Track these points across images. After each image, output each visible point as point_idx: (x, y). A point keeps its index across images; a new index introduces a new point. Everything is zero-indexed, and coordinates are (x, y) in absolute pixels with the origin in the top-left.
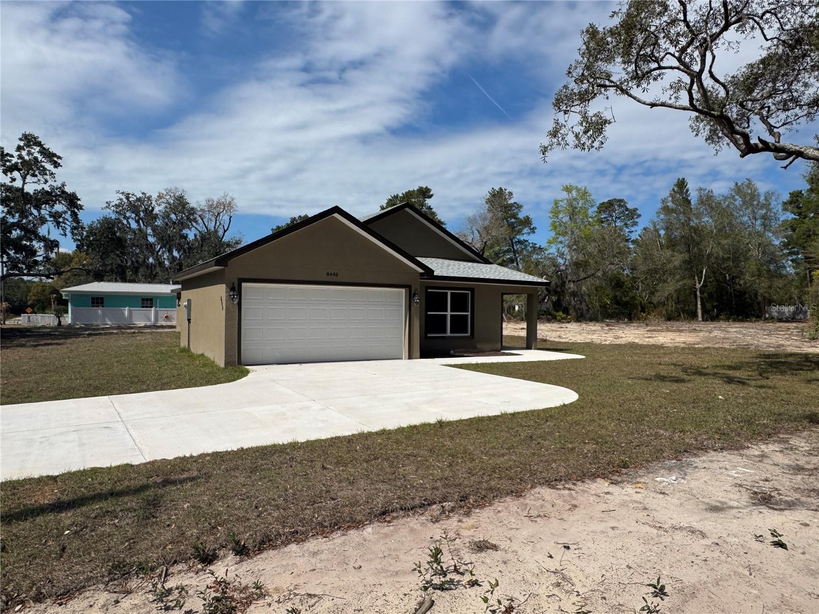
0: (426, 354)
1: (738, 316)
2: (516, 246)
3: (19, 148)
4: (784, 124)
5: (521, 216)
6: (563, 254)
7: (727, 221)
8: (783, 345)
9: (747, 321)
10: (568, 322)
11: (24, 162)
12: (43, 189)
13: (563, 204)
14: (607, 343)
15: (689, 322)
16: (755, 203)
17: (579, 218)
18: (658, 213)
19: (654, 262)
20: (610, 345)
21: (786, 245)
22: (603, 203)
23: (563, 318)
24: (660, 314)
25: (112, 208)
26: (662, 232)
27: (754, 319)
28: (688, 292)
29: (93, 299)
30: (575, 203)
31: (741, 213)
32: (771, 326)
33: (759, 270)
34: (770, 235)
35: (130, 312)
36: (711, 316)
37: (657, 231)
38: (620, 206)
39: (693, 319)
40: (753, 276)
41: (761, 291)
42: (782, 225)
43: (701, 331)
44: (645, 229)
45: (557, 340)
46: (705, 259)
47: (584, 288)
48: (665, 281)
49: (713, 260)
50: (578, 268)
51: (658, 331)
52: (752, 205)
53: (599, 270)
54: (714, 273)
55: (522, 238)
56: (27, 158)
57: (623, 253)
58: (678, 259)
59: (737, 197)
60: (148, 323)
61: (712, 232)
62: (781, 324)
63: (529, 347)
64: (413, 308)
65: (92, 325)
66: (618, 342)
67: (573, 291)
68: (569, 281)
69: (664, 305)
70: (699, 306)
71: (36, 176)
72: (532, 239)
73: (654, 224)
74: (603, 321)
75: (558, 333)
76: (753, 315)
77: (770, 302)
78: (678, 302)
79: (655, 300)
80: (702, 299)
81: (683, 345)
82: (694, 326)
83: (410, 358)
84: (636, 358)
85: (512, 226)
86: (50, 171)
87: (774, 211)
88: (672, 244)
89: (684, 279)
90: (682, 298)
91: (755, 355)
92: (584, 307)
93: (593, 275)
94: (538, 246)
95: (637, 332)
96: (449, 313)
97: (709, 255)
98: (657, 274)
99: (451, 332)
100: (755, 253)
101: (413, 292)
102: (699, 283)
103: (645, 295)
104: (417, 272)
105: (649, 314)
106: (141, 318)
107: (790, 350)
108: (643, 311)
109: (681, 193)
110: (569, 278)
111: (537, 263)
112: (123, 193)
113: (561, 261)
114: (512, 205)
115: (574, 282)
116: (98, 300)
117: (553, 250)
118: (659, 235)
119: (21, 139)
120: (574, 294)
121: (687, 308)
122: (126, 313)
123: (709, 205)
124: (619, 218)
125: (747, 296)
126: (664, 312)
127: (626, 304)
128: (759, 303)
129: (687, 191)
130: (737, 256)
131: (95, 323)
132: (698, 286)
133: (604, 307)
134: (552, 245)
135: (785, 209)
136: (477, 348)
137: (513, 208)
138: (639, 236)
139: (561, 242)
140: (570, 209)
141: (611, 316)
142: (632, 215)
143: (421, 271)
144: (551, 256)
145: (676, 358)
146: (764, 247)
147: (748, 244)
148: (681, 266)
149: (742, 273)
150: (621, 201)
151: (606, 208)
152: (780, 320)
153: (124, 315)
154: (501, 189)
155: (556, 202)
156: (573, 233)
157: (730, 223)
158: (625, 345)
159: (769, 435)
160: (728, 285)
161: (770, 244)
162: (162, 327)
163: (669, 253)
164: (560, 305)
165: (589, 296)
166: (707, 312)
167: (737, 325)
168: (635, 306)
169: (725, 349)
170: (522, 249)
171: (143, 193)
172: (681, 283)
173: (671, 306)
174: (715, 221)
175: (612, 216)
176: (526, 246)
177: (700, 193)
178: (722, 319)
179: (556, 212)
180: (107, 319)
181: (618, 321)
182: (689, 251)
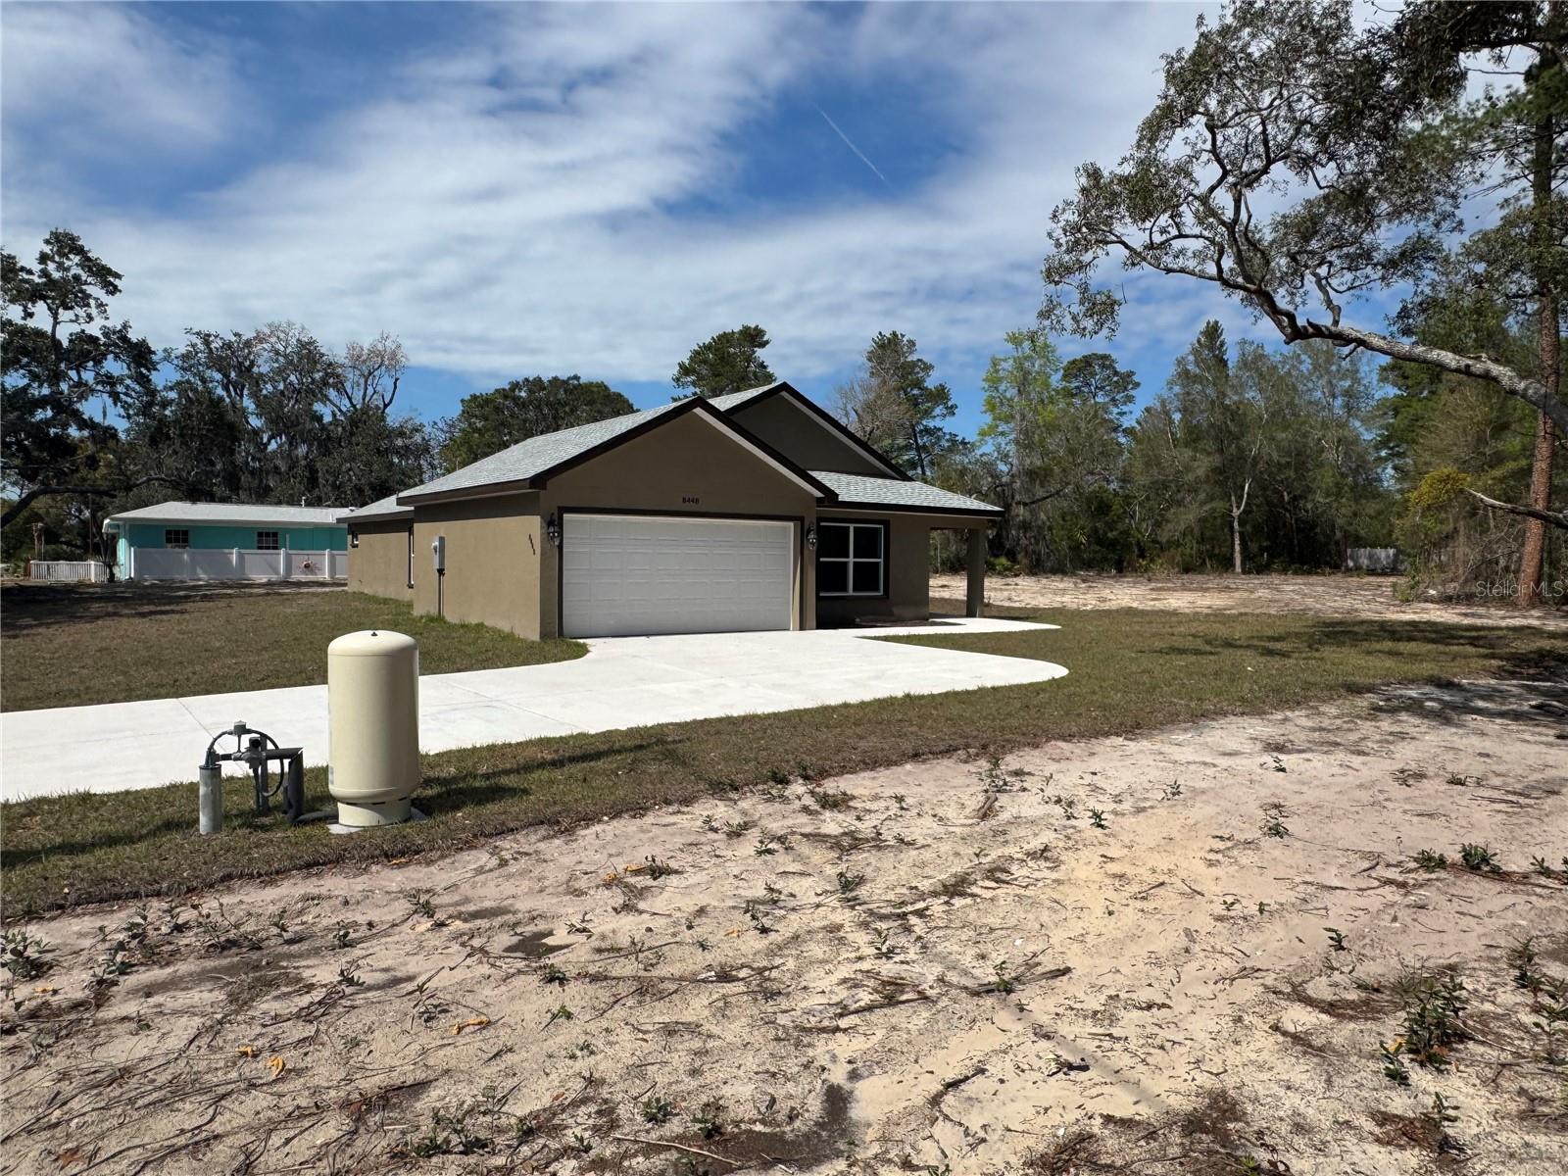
0: (824, 623)
1: (1303, 564)
2: (922, 437)
3: (44, 258)
4: (1349, 289)
5: (931, 383)
6: (1007, 456)
7: (1286, 399)
8: (1356, 610)
9: (1317, 574)
10: (1016, 576)
11: (51, 283)
12: (83, 331)
13: (1008, 365)
14: (1089, 608)
15: (1220, 575)
16: (1334, 368)
17: (1034, 391)
18: (1171, 384)
19: (1163, 468)
20: (1092, 611)
21: (1384, 443)
22: (1074, 362)
23: (1007, 569)
24: (1172, 562)
25: (175, 362)
26: (1177, 417)
27: (1328, 570)
28: (1219, 521)
29: (168, 532)
30: (1027, 364)
31: (1310, 385)
32: (1354, 581)
33: (1337, 484)
34: (1358, 424)
35: (241, 557)
36: (1256, 565)
37: (1167, 413)
38: (1103, 367)
39: (1226, 571)
40: (1328, 495)
41: (1340, 521)
42: (1378, 408)
43: (1237, 589)
44: (1148, 410)
45: (1006, 604)
46: (1249, 466)
47: (1043, 516)
48: (1180, 503)
49: (1261, 466)
50: (1032, 481)
51: (1169, 589)
52: (1328, 372)
53: (1067, 484)
54: (1265, 489)
55: (931, 424)
56: (56, 275)
57: (1109, 452)
58: (1203, 465)
59: (1303, 357)
60: (274, 578)
61: (1261, 419)
62: (1371, 579)
63: (971, 614)
64: (806, 552)
65: (173, 581)
66: (1106, 606)
67: (1024, 522)
68: (1019, 503)
69: (1179, 545)
70: (1237, 548)
71: (72, 308)
72: (948, 425)
73: (1163, 403)
74: (1074, 574)
75: (1006, 593)
76: (1328, 564)
77: (1359, 542)
78: (1202, 540)
79: (1164, 537)
80: (1242, 534)
81: (1206, 611)
82: (1228, 580)
83: (802, 628)
84: (1137, 628)
85: (915, 402)
86: (97, 299)
87: (1365, 382)
88: (1193, 437)
89: (1212, 499)
90: (1208, 533)
91: (1310, 623)
92: (1042, 549)
93: (1058, 493)
94: (959, 438)
95: (1134, 591)
96: (851, 560)
97: (1254, 458)
98: (1167, 491)
99: (855, 590)
100: (1330, 456)
101: (806, 527)
102: (1238, 508)
103: (1146, 528)
104: (811, 495)
105: (1152, 560)
106: (261, 568)
107: (1366, 615)
108: (1142, 556)
109: (1211, 348)
110: (1017, 497)
111: (963, 472)
112: (198, 334)
113: (1003, 467)
114: (914, 364)
115: (1025, 504)
116: (179, 534)
117: (988, 448)
118: (1171, 422)
119: (47, 242)
120: (1025, 526)
121: (1217, 551)
122: (234, 558)
123: (1257, 369)
124: (1102, 388)
125: (1318, 530)
126: (1178, 558)
127: (1112, 545)
128: (1337, 543)
129: (1222, 344)
130: (1301, 458)
131: (178, 577)
132: (1236, 512)
133: (1076, 548)
134: (987, 438)
135: (1383, 379)
136: (892, 614)
137: (917, 369)
138: (1138, 422)
139: (1002, 434)
140: (1019, 375)
141: (1088, 565)
142: (1125, 382)
143: (819, 494)
144: (985, 459)
145: (1196, 627)
146: (1347, 443)
147: (1320, 440)
148: (1208, 477)
149: (1309, 490)
150: (1105, 357)
151: (1079, 370)
152: (1372, 572)
153: (231, 562)
154: (894, 334)
155: (995, 363)
156: (1023, 417)
157: (1291, 404)
158: (1117, 611)
159: (1298, 703)
160: (1286, 510)
161: (1356, 440)
162: (299, 584)
163: (1188, 453)
164: (1001, 546)
165: (1050, 529)
166: (1251, 559)
167: (1300, 580)
168: (1127, 547)
169: (1270, 616)
170: (933, 445)
171: (235, 335)
172: (1207, 507)
173: (1191, 547)
174: (1268, 399)
175: (1089, 385)
176: (939, 439)
177: (1243, 350)
178: (1276, 571)
179: (994, 381)
180: (199, 571)
181: (1099, 575)
182: (1221, 451)
